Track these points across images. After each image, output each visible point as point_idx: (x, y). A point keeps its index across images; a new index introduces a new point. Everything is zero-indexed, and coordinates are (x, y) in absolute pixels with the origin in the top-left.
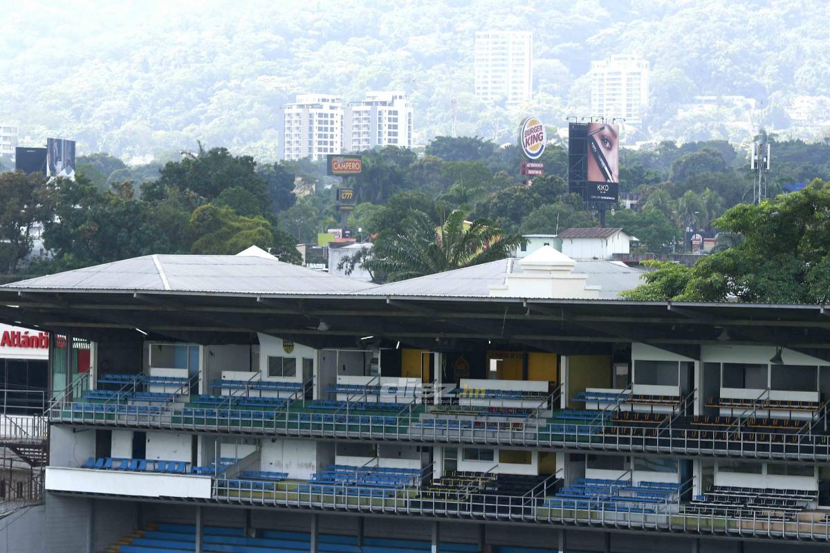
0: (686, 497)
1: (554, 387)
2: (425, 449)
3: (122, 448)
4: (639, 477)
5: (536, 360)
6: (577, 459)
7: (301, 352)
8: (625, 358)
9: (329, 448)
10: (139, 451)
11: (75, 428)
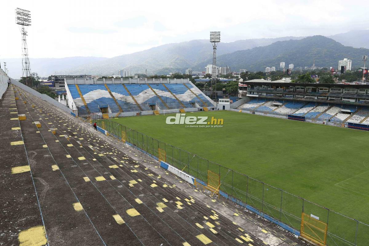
0: (293, 97)
1: (284, 89)
2: (274, 93)
3: (252, 93)
4: (290, 96)
5: (283, 87)
6: (285, 94)
7: (265, 86)
8: (289, 87)
9: (267, 93)
10: (253, 93)
11: (249, 92)
